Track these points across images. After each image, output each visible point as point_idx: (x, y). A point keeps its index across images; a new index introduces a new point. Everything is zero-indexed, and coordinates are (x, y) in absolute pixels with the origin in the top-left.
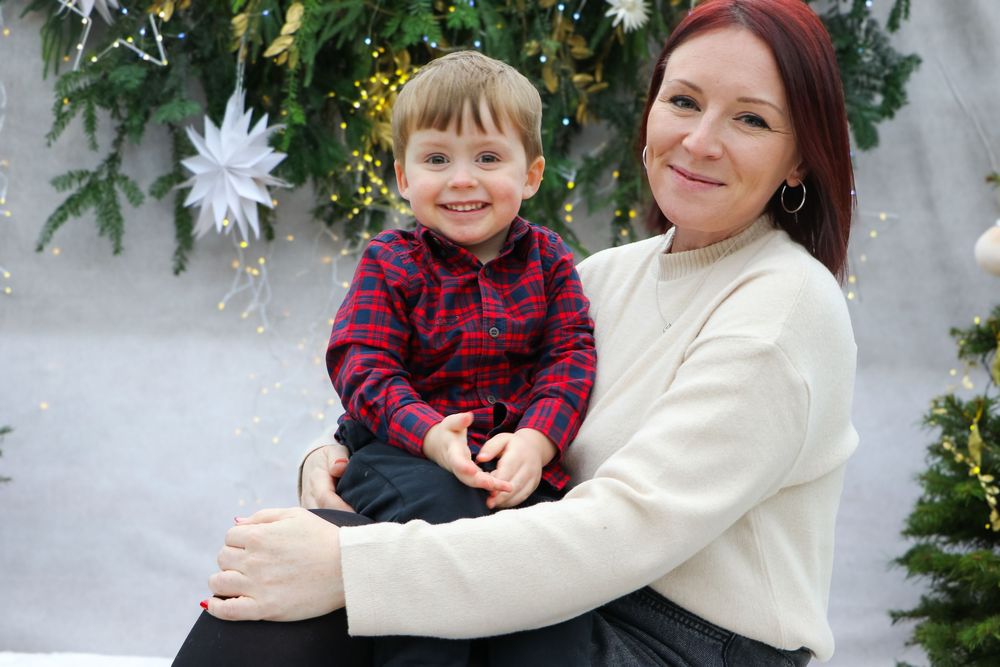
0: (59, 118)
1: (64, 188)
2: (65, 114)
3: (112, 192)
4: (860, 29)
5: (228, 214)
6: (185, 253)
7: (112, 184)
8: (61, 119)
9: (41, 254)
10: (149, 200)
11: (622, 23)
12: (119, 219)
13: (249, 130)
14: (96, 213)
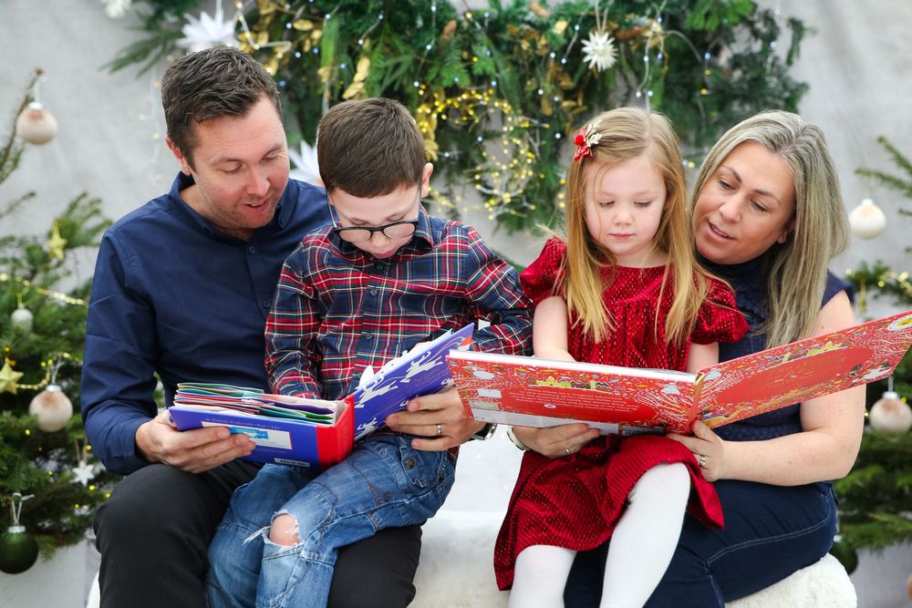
4: (767, 62)
11: (596, 65)
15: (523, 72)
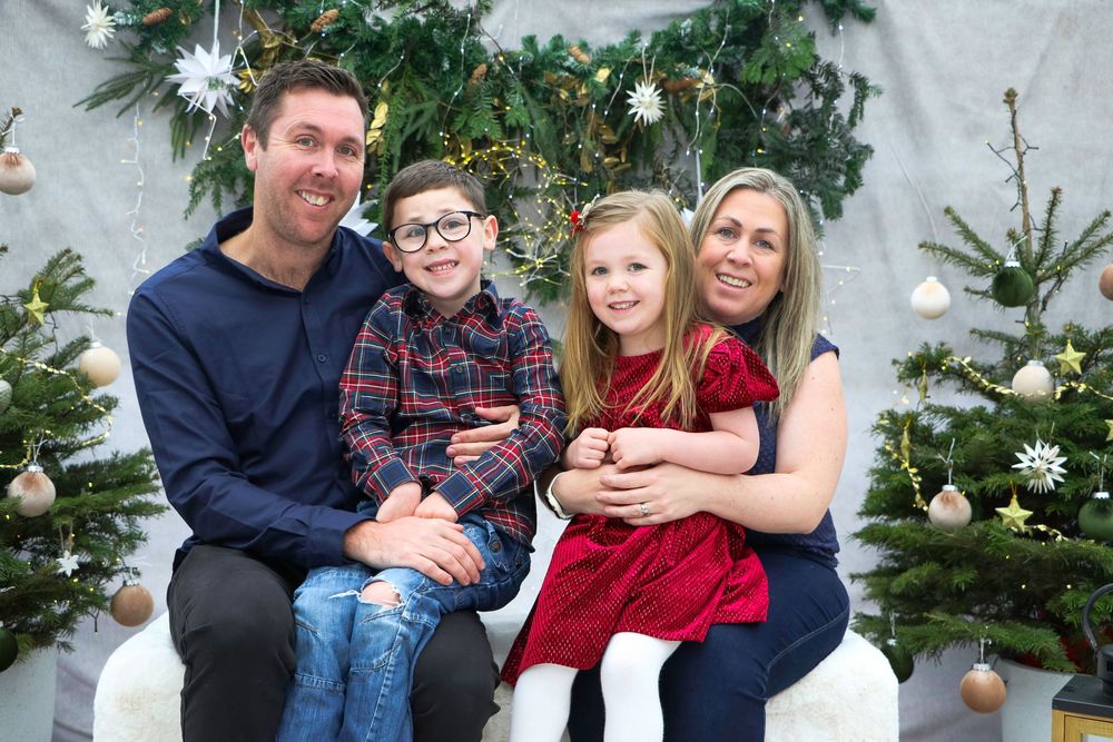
0: (193, 197)
2: (199, 193)
4: (829, 121)
8: (196, 198)
11: (642, 117)
15: (560, 124)
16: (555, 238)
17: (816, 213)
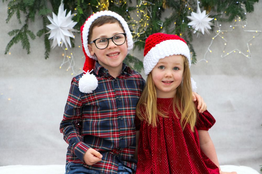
0: (9, 15)
1: (12, 35)
2: (11, 13)
3: (26, 35)
5: (61, 41)
6: (48, 53)
7: (26, 33)
8: (10, 15)
9: (6, 55)
10: (37, 37)
12: (29, 43)
13: (66, 16)
14: (21, 42)
16: (144, 25)
17: (244, 10)
